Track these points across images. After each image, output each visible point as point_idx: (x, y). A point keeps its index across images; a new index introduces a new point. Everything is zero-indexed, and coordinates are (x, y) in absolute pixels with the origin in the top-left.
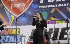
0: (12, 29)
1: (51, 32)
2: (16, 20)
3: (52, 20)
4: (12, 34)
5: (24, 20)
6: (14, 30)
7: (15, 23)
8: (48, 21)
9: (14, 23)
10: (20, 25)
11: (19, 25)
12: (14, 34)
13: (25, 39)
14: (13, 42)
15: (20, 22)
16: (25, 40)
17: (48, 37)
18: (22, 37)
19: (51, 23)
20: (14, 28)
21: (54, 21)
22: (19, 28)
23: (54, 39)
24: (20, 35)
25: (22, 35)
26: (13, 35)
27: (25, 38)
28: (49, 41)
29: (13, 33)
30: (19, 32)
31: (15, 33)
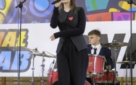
0: (6, 32)
1: (120, 43)
2: (20, 6)
3: (123, 11)
4: (4, 45)
5: (41, 8)
6: (10, 34)
7: (15, 14)
8: (112, 13)
9: (12, 15)
10: (30, 22)
11: (27, 22)
12: (10, 46)
13: (44, 63)
14: (8, 69)
15: (29, 13)
16: (43, 66)
17: (112, 57)
18: (35, 55)
19: (119, 19)
20: (12, 30)
21: (131, 12)
22: (27, 31)
23: (127, 64)
24: (28, 50)
25: (36, 49)
26: (7, 49)
27: (44, 60)
28: (114, 70)
29: (8, 45)
30: (25, 41)
31: (12, 44)
